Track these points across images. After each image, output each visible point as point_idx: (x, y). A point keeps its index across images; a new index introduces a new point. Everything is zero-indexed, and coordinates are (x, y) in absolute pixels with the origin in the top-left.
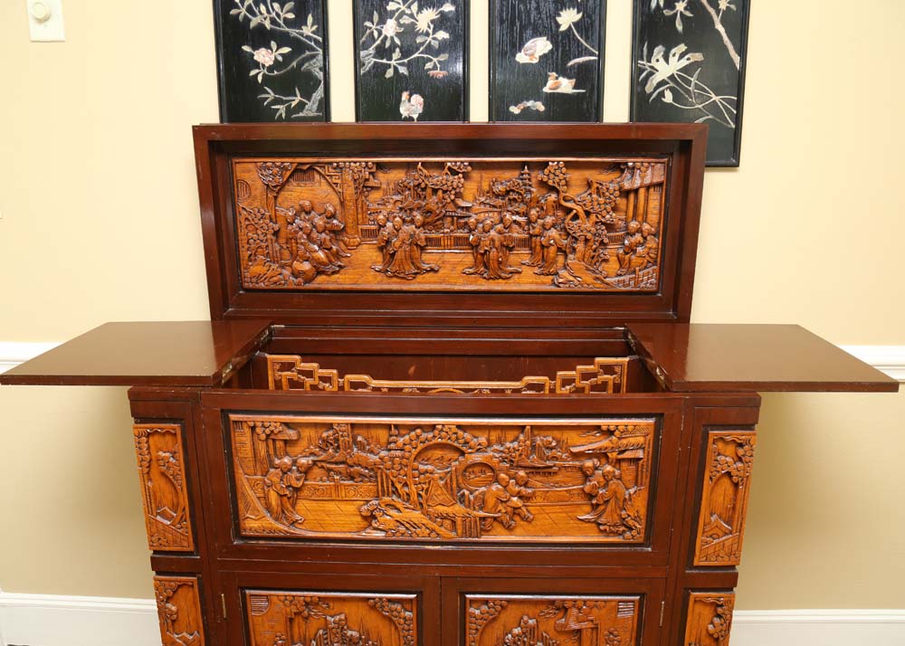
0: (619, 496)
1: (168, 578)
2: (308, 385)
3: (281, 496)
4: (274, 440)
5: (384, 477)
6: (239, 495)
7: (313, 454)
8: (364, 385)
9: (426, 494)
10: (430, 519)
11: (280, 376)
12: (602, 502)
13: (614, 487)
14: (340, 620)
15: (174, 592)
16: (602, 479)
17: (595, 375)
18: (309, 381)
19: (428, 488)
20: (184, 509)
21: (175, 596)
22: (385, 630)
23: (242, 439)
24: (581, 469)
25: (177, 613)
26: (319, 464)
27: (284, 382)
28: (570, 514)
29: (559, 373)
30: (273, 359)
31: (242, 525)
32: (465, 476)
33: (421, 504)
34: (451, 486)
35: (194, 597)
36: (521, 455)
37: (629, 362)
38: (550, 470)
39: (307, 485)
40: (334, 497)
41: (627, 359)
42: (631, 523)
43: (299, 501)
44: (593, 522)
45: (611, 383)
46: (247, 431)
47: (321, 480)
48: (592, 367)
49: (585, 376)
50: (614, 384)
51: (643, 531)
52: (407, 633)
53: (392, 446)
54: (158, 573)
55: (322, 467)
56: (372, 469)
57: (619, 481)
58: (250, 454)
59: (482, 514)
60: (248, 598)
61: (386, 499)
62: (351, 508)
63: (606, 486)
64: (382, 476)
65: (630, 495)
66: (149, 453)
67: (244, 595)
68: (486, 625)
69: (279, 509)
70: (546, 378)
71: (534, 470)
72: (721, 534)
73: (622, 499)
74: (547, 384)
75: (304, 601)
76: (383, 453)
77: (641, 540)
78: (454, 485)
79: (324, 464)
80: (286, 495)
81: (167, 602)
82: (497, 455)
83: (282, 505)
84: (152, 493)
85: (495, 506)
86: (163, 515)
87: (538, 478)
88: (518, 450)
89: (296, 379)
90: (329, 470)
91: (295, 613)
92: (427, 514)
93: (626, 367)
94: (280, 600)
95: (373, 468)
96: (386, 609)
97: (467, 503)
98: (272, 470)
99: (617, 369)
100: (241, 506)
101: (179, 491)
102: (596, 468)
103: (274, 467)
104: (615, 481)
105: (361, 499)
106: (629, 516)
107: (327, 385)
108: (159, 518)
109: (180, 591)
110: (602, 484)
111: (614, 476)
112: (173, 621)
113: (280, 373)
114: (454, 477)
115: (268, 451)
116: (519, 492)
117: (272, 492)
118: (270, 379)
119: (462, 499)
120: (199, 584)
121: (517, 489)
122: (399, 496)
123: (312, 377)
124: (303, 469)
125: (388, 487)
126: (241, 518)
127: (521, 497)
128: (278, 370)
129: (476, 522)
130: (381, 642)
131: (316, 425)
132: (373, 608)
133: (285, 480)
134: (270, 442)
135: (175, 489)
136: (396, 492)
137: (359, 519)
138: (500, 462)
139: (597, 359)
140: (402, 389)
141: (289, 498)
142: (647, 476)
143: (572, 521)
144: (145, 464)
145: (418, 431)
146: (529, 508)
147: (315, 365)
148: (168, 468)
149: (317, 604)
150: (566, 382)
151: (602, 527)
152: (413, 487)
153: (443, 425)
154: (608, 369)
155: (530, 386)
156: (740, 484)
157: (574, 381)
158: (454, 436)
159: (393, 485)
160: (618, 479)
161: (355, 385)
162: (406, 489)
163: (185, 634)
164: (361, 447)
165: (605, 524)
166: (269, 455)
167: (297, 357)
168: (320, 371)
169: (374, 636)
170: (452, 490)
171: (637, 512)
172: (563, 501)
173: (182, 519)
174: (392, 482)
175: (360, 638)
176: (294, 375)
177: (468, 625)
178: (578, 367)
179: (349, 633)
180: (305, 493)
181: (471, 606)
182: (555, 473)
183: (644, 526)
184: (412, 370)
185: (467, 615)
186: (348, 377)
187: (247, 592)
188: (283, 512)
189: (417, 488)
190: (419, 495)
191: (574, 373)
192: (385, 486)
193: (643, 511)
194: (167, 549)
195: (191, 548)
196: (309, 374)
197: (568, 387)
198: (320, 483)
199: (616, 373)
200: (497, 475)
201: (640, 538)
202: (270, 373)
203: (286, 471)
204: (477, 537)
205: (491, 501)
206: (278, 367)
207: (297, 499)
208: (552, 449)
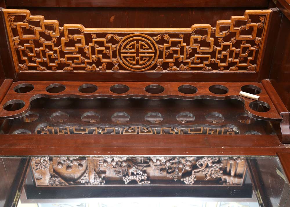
2: (37, 32)
8: (78, 32)
11: (16, 25)
17: (244, 23)
18: (37, 29)
27: (19, 30)
29: (219, 22)
30: (8, 13)
37: (271, 13)
41: (270, 11)
45: (255, 29)
48: (243, 17)
49: (238, 24)
50: (258, 29)
70: (209, 25)
74: (210, 30)
89: (28, 28)
93: (268, 17)
99: (262, 19)
107: (51, 32)
113: (15, 23)
118: (8, 27)
123: (39, 26)
128: (14, 21)
139: (248, 11)
140: (106, 34)
147: (42, 17)
150: (223, 28)
154: (255, 18)
155: (197, 32)
157: (229, 27)
161: (72, 32)
167: (27, 11)
168: (45, 21)
176: (26, 25)
178: (233, 17)
184: (112, 18)
186: (66, 25)
191: (230, 21)
196: (37, 24)
197: (224, 32)
199: (260, 21)
202: (7, 23)
206: (12, 18)
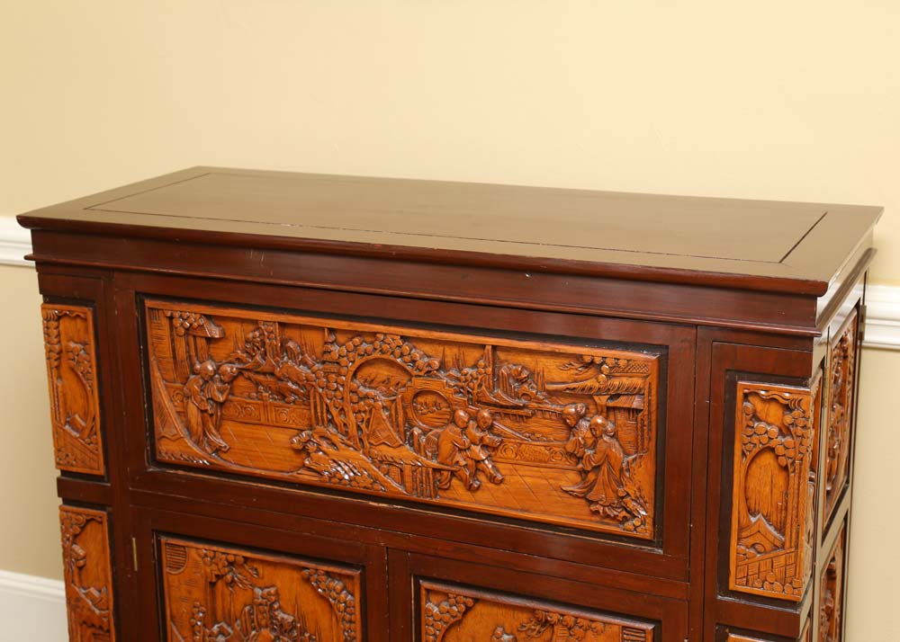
0: (613, 461)
1: (75, 509)
3: (202, 411)
4: (195, 337)
5: (318, 398)
6: (155, 406)
7: (239, 360)
9: (367, 427)
10: (373, 463)
12: (589, 469)
13: (604, 447)
14: (269, 594)
15: (83, 528)
16: (589, 435)
19: (369, 419)
20: (94, 418)
21: (83, 534)
22: (325, 621)
23: (159, 332)
24: (562, 417)
25: (84, 557)
26: (246, 374)
28: (552, 481)
31: (158, 446)
32: (415, 408)
33: (361, 440)
34: (397, 418)
35: (103, 540)
36: (480, 385)
38: (521, 412)
39: (231, 401)
40: (263, 421)
42: (632, 505)
43: (225, 422)
44: (582, 498)
46: (165, 322)
47: (249, 397)
51: (649, 521)
52: (348, 625)
53: (327, 357)
54: (66, 501)
55: (249, 379)
56: (304, 387)
57: (614, 441)
58: (169, 354)
59: (434, 463)
60: (163, 547)
61: (320, 428)
62: (281, 437)
63: (594, 446)
64: (315, 398)
65: (628, 462)
66: (59, 342)
67: (159, 543)
68: (447, 630)
69: (200, 429)
71: (502, 410)
72: (768, 547)
73: (617, 468)
75: (227, 560)
76: (318, 366)
77: (648, 536)
78: (401, 419)
79: (251, 375)
80: (206, 411)
81: (74, 543)
82: (452, 383)
83: (203, 424)
84: (60, 394)
85: (452, 455)
86: (72, 424)
87: (508, 421)
88: (477, 379)
90: (257, 384)
91: (217, 576)
92: (368, 454)
94: (199, 555)
95: (306, 384)
96: (323, 585)
97: (416, 445)
98: (192, 377)
100: (157, 420)
101: (90, 394)
102: (582, 417)
103: (194, 374)
104: (606, 438)
105: (294, 426)
106: (628, 494)
108: (67, 427)
109: (89, 527)
110: (590, 442)
111: (606, 432)
112: (80, 568)
114: (400, 407)
115: (188, 352)
116: (482, 439)
117: (191, 405)
119: (411, 440)
120: (110, 521)
121: (479, 434)
122: (336, 426)
124: (226, 378)
125: (322, 413)
126: (157, 437)
127: (485, 447)
129: (428, 474)
130: (320, 635)
131: (242, 321)
132: (307, 580)
133: (206, 391)
134: (191, 339)
135: (85, 390)
136: (331, 421)
137: (290, 453)
138: (456, 393)
141: (212, 415)
142: (650, 439)
143: (554, 493)
144: (54, 355)
145: (357, 340)
146: (499, 465)
148: (78, 362)
149: (241, 566)
151: (593, 508)
152: (352, 416)
153: (385, 334)
156: (791, 470)
158: (398, 351)
159: (328, 411)
160: (612, 437)
162: (342, 417)
163: (92, 590)
164: (293, 356)
165: (597, 503)
166: (190, 357)
169: (310, 625)
170: (398, 426)
171: (639, 489)
172: (541, 461)
173: (92, 432)
174: (327, 405)
175: (295, 627)
177: (424, 628)
179: (280, 615)
180: (230, 411)
181: (428, 600)
182: (527, 417)
183: (651, 513)
185: (423, 612)
187: (164, 539)
188: (205, 434)
189: (356, 418)
190: (359, 428)
192: (319, 410)
193: (648, 491)
194: (74, 469)
195: (102, 472)
198: (248, 401)
200: (454, 412)
201: (646, 532)
203: (208, 380)
204: (431, 497)
205: (446, 448)
207: (222, 418)
208: (522, 382)
